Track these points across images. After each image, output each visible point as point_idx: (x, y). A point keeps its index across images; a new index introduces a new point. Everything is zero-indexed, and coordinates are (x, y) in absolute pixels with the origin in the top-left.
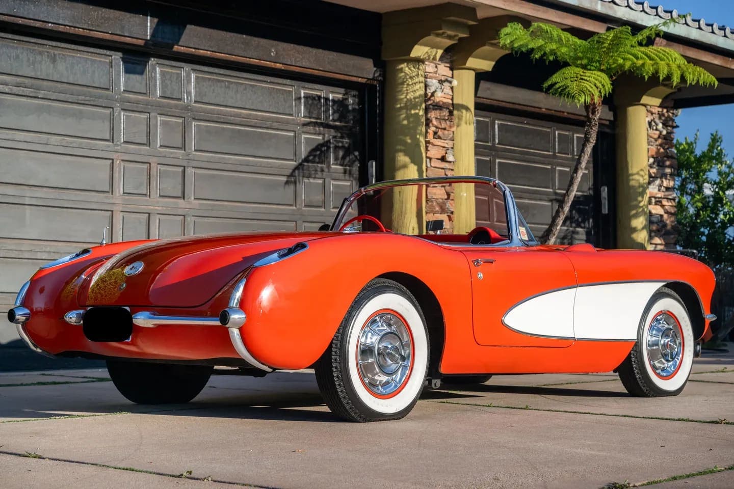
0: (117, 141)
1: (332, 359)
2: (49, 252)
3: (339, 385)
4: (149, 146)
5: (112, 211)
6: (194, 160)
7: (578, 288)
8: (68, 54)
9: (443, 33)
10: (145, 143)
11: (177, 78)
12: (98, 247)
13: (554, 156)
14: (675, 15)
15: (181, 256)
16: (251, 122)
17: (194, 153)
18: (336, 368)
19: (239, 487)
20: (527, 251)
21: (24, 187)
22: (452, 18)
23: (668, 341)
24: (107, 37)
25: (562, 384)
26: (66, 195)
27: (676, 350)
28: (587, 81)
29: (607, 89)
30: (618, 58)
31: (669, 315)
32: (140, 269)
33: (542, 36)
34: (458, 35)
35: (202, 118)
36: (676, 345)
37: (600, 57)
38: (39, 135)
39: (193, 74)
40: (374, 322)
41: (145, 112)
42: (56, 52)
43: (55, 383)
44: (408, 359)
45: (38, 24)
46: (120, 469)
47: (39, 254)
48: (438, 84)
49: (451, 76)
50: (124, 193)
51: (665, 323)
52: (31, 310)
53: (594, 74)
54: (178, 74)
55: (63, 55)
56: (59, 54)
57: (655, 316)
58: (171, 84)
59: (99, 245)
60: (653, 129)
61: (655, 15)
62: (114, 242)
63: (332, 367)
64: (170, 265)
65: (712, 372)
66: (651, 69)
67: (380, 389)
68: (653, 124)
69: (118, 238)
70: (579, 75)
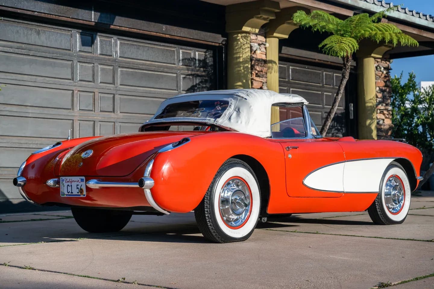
0: (75, 80)
1: (205, 206)
2: (37, 144)
3: (209, 221)
4: (94, 83)
5: (73, 120)
6: (119, 90)
7: (346, 163)
8: (47, 30)
9: (261, 17)
10: (92, 80)
11: (109, 44)
12: (66, 141)
13: (323, 87)
14: (392, 6)
15: (114, 146)
16: (152, 68)
17: (119, 86)
18: (207, 211)
19: (155, 288)
20: (316, 141)
21: (23, 107)
22: (266, 8)
23: (396, 193)
24: (69, 20)
25: (333, 217)
26: (46, 111)
27: (401, 198)
28: (345, 44)
29: (355, 48)
30: (361, 30)
31: (396, 177)
32: (91, 154)
33: (318, 18)
34: (269, 18)
35: (124, 66)
36: (401, 195)
37: (351, 29)
38: (30, 77)
39: (118, 41)
40: (229, 184)
41: (92, 63)
42: (40, 29)
43: (41, 220)
44: (248, 206)
45: (29, 13)
46: (81, 276)
47: (31, 145)
48: (258, 46)
49: (265, 41)
50: (80, 110)
51: (394, 182)
52: (27, 178)
53: (348, 39)
54: (110, 41)
55: (44, 30)
56: (42, 30)
57: (389, 178)
58: (106, 47)
59: (66, 140)
60: (378, 71)
61: (381, 6)
62: (74, 138)
63: (205, 211)
64: (108, 152)
65: (417, 209)
66: (381, 36)
67: (233, 223)
68: (378, 68)
69: (77, 136)
70: (339, 40)
